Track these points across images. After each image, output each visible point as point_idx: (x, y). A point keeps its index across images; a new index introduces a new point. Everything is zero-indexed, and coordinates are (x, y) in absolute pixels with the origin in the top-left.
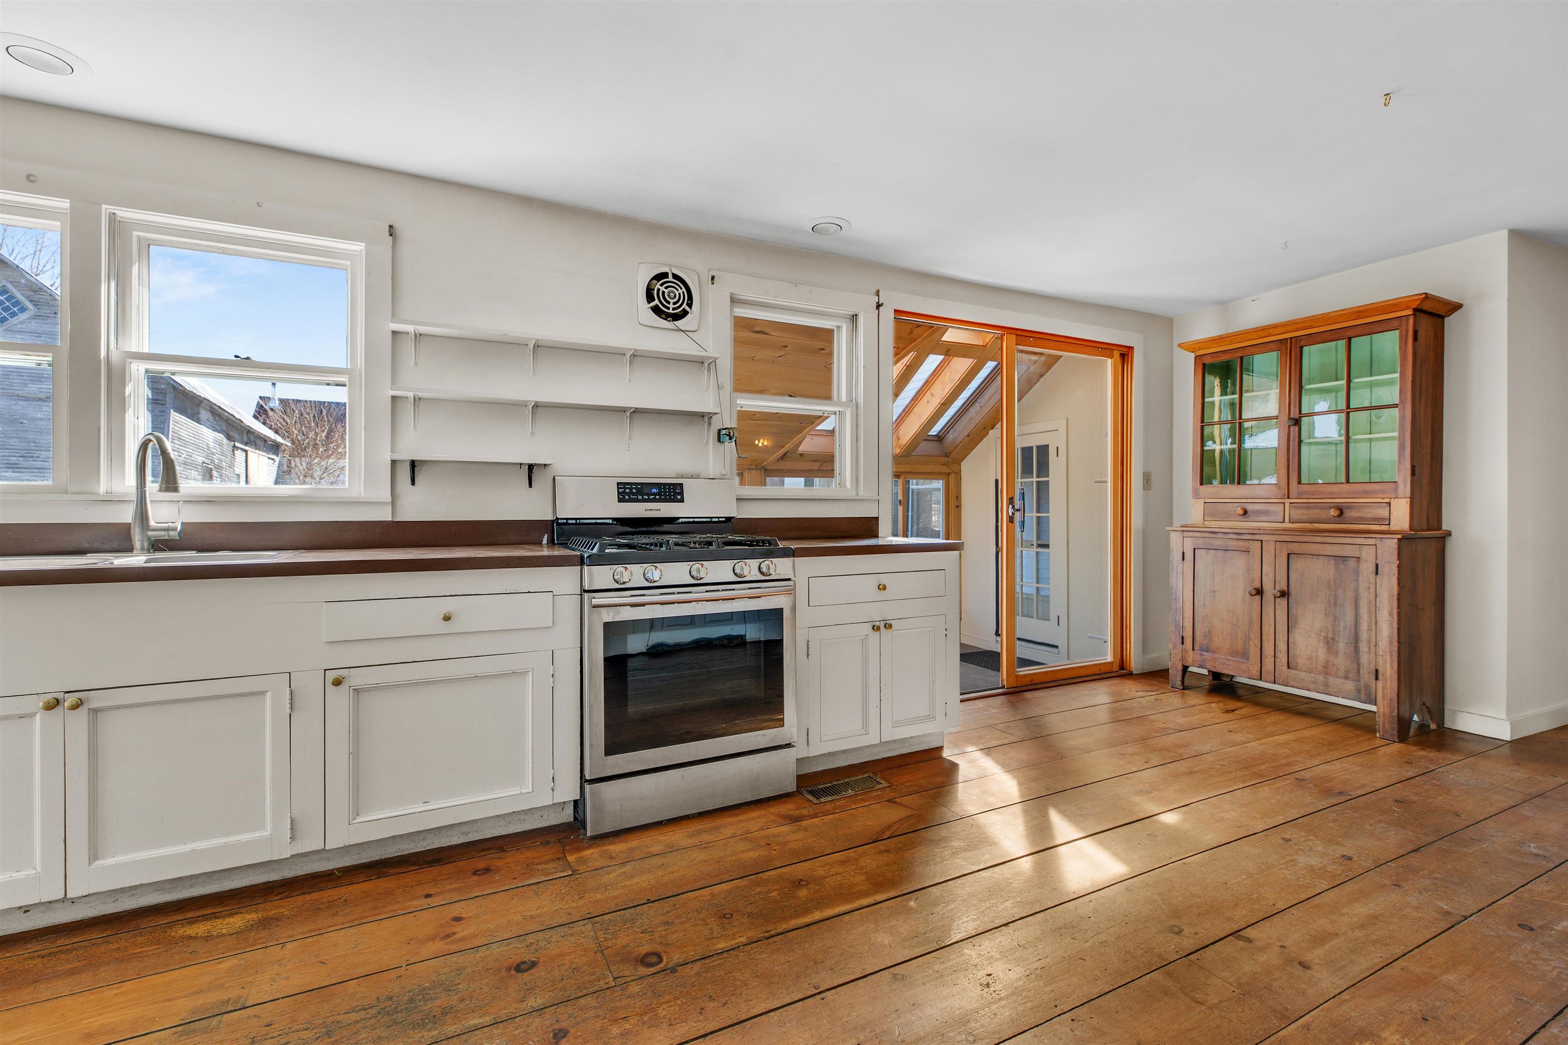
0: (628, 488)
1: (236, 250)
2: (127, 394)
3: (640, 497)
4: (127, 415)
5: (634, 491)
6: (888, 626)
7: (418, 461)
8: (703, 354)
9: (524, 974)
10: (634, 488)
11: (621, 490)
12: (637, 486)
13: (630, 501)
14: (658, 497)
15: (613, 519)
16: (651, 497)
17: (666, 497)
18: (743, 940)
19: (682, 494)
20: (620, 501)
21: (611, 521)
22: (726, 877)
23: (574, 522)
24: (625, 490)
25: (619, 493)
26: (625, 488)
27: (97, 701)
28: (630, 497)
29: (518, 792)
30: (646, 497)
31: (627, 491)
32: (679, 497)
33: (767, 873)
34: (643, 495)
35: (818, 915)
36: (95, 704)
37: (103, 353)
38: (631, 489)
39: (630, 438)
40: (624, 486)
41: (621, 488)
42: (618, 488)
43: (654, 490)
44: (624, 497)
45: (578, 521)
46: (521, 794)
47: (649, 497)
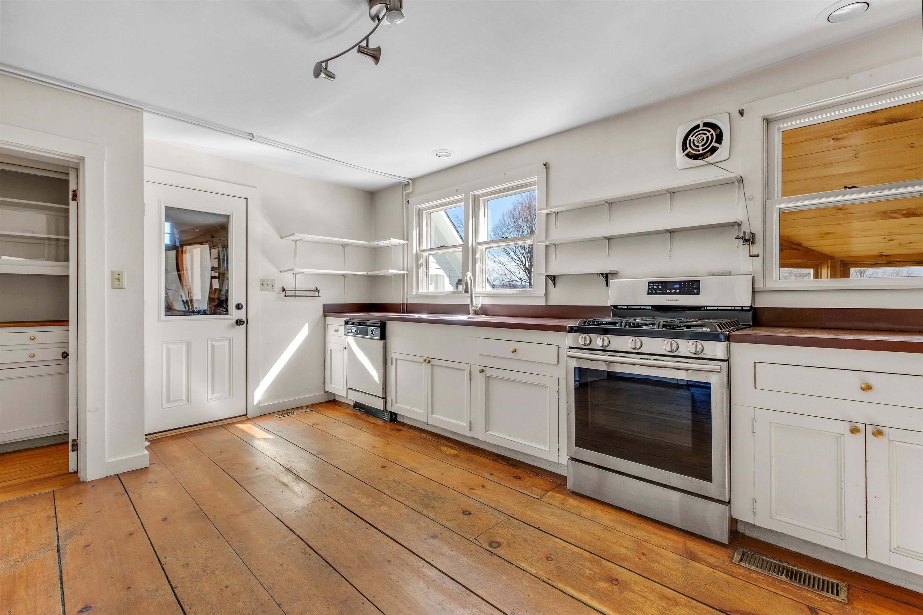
0: (656, 285)
1: (509, 194)
2: (476, 258)
3: (664, 292)
4: (476, 265)
5: (660, 287)
6: (878, 433)
7: (557, 275)
8: (731, 175)
9: (465, 516)
10: (660, 285)
11: (650, 287)
12: (662, 284)
13: (657, 294)
14: (678, 291)
15: (652, 306)
16: (672, 291)
17: (684, 291)
18: (533, 571)
19: (698, 288)
20: (649, 294)
21: (650, 308)
22: (587, 547)
23: (626, 307)
24: (654, 287)
25: (649, 289)
26: (654, 286)
27: (433, 362)
28: (656, 291)
29: (543, 449)
30: (668, 291)
31: (655, 287)
32: (696, 291)
33: (608, 563)
34: (666, 290)
35: (585, 598)
36: (432, 363)
37: (470, 244)
38: (658, 286)
39: (671, 250)
40: (653, 284)
41: (651, 286)
42: (649, 286)
43: (677, 286)
44: (652, 291)
45: (629, 307)
46: (544, 450)
47: (671, 291)
